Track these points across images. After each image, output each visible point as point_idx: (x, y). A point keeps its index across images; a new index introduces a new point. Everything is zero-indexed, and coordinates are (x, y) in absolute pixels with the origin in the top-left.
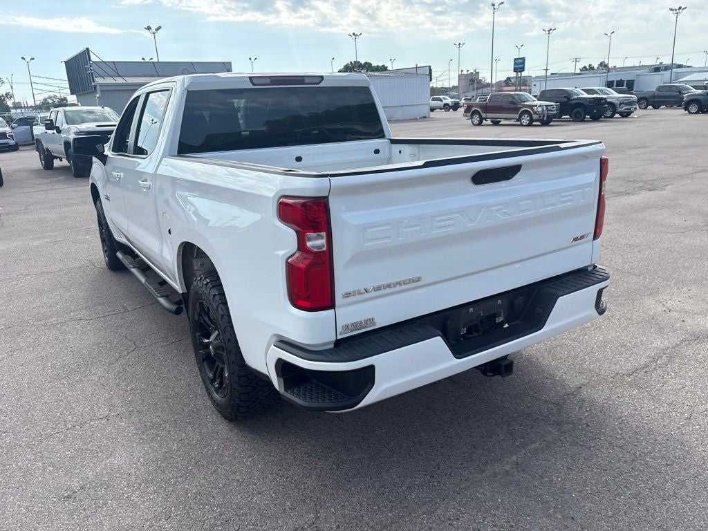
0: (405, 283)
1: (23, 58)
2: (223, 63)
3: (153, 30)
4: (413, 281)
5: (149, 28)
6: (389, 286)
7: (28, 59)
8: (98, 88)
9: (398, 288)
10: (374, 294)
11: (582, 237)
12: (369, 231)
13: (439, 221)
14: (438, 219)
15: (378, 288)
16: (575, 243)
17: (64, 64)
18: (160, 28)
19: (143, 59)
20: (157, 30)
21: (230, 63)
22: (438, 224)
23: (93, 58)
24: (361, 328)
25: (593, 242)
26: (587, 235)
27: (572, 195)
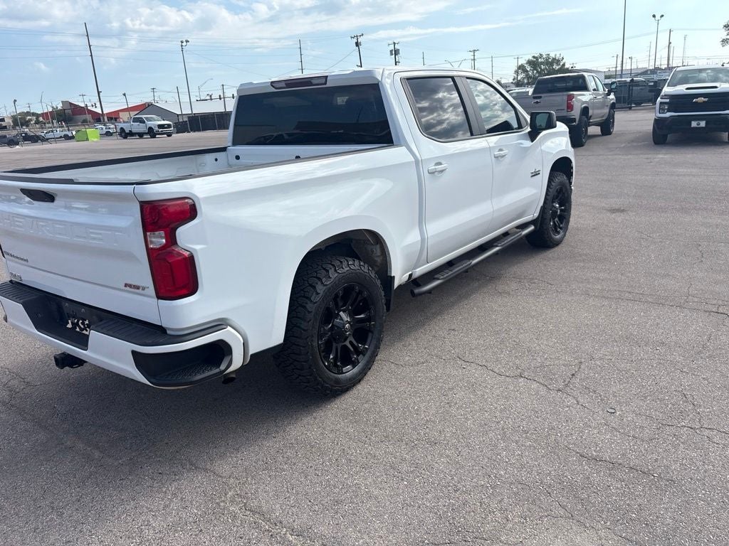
11: (138, 288)
25: (159, 301)
26: (144, 289)
27: (101, 234)
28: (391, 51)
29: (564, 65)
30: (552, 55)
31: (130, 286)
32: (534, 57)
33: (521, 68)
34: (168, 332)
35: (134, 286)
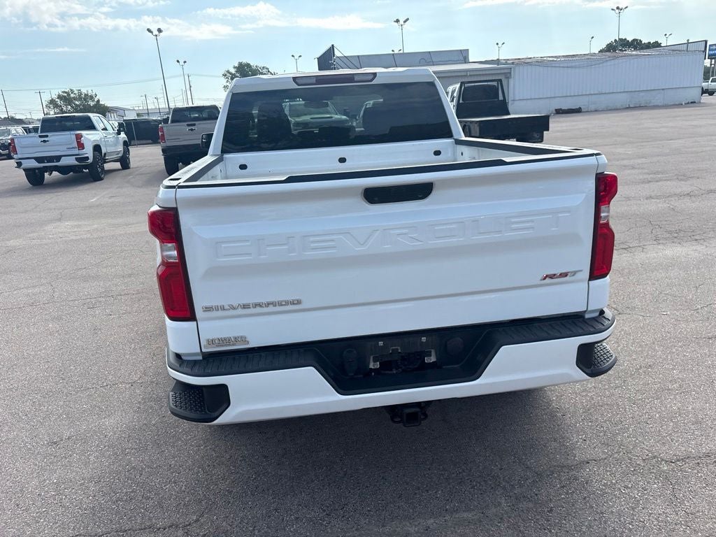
0: (280, 304)
1: (293, 56)
2: (461, 50)
3: (402, 22)
4: (293, 303)
5: (397, 21)
6: (260, 305)
7: (296, 57)
9: (271, 309)
10: (240, 311)
11: (565, 275)
12: (223, 245)
13: (313, 242)
14: (312, 239)
15: (245, 306)
16: (548, 280)
17: (316, 60)
18: (407, 20)
19: (393, 51)
20: (405, 22)
21: (468, 50)
23: (337, 54)
24: (229, 345)
25: (590, 282)
26: (575, 273)
27: (532, 221)
29: (98, 101)
30: (84, 91)
31: (552, 276)
32: (64, 92)
33: (52, 102)
34: (587, 316)
35: (561, 274)
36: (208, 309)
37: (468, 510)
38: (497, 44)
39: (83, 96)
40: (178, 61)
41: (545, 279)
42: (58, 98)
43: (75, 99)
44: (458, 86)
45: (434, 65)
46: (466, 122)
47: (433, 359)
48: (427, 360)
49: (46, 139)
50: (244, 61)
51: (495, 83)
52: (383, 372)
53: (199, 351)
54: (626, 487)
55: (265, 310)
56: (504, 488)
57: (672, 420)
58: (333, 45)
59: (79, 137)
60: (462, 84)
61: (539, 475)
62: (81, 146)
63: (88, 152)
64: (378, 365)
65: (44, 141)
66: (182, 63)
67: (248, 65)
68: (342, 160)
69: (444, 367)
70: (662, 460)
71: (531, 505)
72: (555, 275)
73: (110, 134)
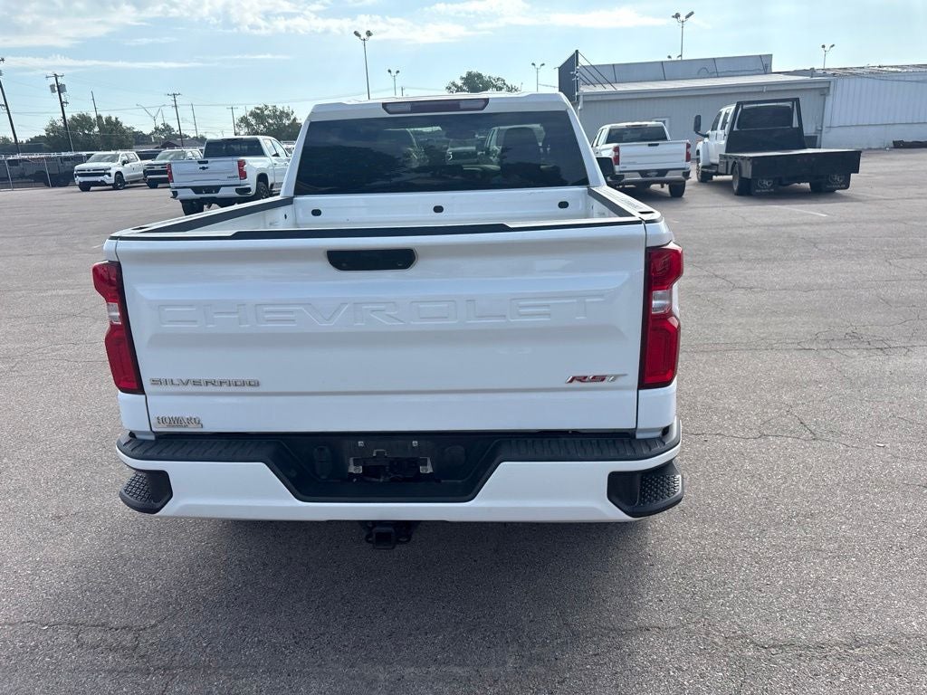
0: (235, 384)
1: (533, 64)
2: (760, 56)
3: (682, 18)
4: (249, 384)
5: (677, 17)
6: (212, 383)
7: (538, 65)
8: (581, 98)
9: (225, 388)
11: (602, 379)
13: (267, 312)
14: (265, 309)
15: (196, 383)
16: (576, 384)
17: (557, 70)
18: (692, 14)
19: (669, 57)
20: (687, 17)
21: (771, 55)
22: (267, 316)
24: (181, 426)
25: (640, 392)
26: (616, 377)
27: (548, 306)
28: (52, 87)
29: (295, 119)
30: (279, 107)
31: (583, 379)
32: (258, 108)
33: (244, 120)
34: (639, 436)
35: (594, 377)
36: (155, 382)
37: (462, 664)
38: (824, 46)
39: (278, 113)
40: (390, 71)
41: (571, 381)
42: (250, 115)
43: (269, 116)
44: (733, 107)
45: (718, 77)
46: (736, 158)
47: (429, 470)
48: (422, 470)
49: (205, 166)
50: (475, 70)
51: (789, 104)
52: (368, 479)
53: (149, 430)
54: (680, 669)
55: (218, 389)
56: (522, 646)
57: (797, 592)
58: (577, 51)
59: (241, 164)
60: (738, 105)
61: (576, 635)
62: (243, 175)
63: (251, 182)
64: (360, 470)
65: (204, 168)
66: (394, 73)
67: (479, 76)
68: (438, 209)
69: (443, 481)
70: (752, 642)
71: (542, 670)
72: (585, 377)
73: (282, 161)
